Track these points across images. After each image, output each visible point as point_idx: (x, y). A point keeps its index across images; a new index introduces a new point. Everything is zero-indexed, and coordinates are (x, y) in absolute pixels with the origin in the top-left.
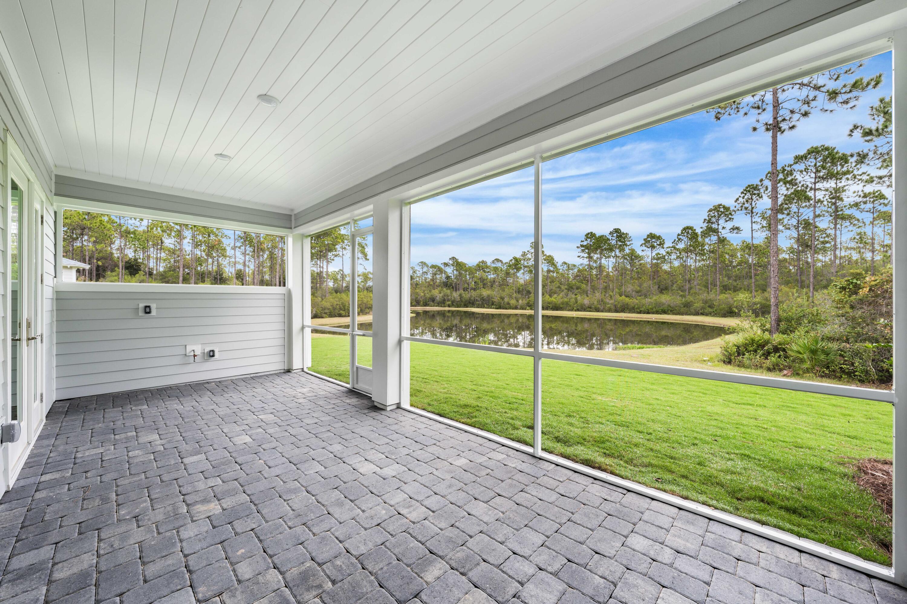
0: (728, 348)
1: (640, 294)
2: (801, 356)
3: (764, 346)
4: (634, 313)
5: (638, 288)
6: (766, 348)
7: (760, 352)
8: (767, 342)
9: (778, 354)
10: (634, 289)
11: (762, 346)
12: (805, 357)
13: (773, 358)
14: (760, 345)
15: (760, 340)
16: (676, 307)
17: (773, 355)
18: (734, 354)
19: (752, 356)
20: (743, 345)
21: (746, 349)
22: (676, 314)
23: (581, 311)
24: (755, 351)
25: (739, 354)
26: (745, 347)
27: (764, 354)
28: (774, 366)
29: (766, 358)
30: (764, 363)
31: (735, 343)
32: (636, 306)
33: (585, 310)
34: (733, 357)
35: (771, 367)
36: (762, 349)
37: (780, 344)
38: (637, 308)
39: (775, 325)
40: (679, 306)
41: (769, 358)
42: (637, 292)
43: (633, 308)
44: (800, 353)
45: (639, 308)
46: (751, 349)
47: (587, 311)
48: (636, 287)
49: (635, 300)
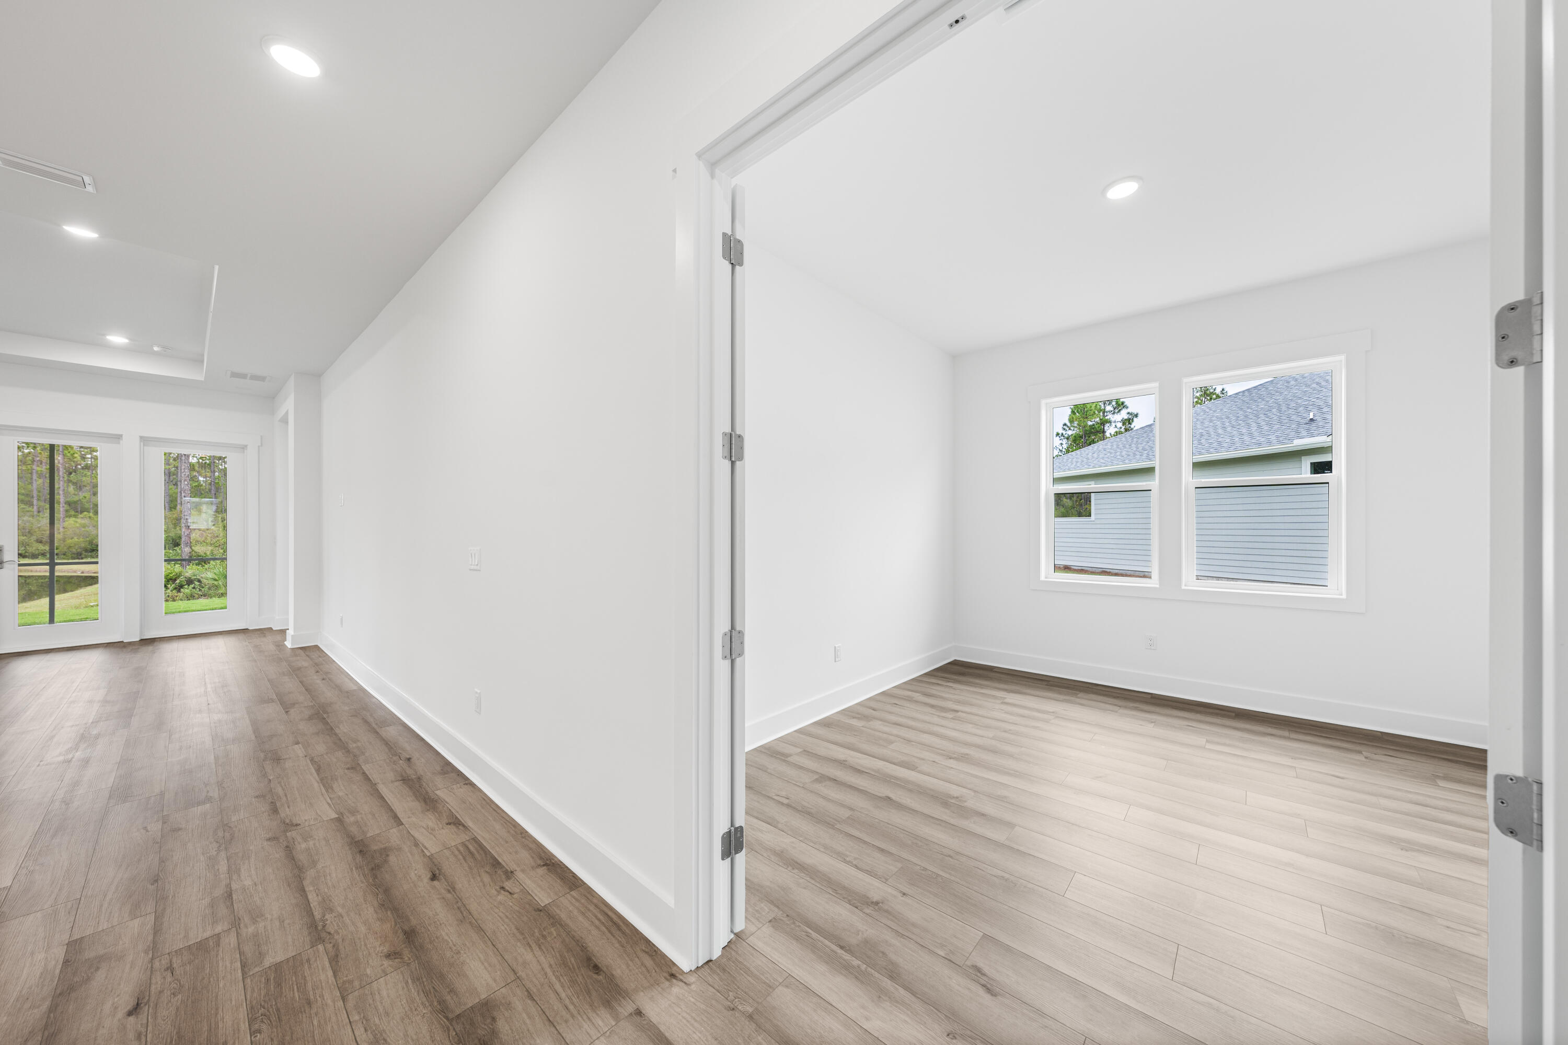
2: (216, 583)
3: (175, 580)
6: (178, 581)
7: (172, 586)
8: (178, 576)
9: (193, 586)
12: (220, 583)
13: (186, 590)
14: (171, 579)
17: (186, 586)
27: (175, 588)
29: (179, 591)
35: (186, 597)
36: (173, 583)
37: (194, 576)
41: (182, 590)
44: (215, 580)
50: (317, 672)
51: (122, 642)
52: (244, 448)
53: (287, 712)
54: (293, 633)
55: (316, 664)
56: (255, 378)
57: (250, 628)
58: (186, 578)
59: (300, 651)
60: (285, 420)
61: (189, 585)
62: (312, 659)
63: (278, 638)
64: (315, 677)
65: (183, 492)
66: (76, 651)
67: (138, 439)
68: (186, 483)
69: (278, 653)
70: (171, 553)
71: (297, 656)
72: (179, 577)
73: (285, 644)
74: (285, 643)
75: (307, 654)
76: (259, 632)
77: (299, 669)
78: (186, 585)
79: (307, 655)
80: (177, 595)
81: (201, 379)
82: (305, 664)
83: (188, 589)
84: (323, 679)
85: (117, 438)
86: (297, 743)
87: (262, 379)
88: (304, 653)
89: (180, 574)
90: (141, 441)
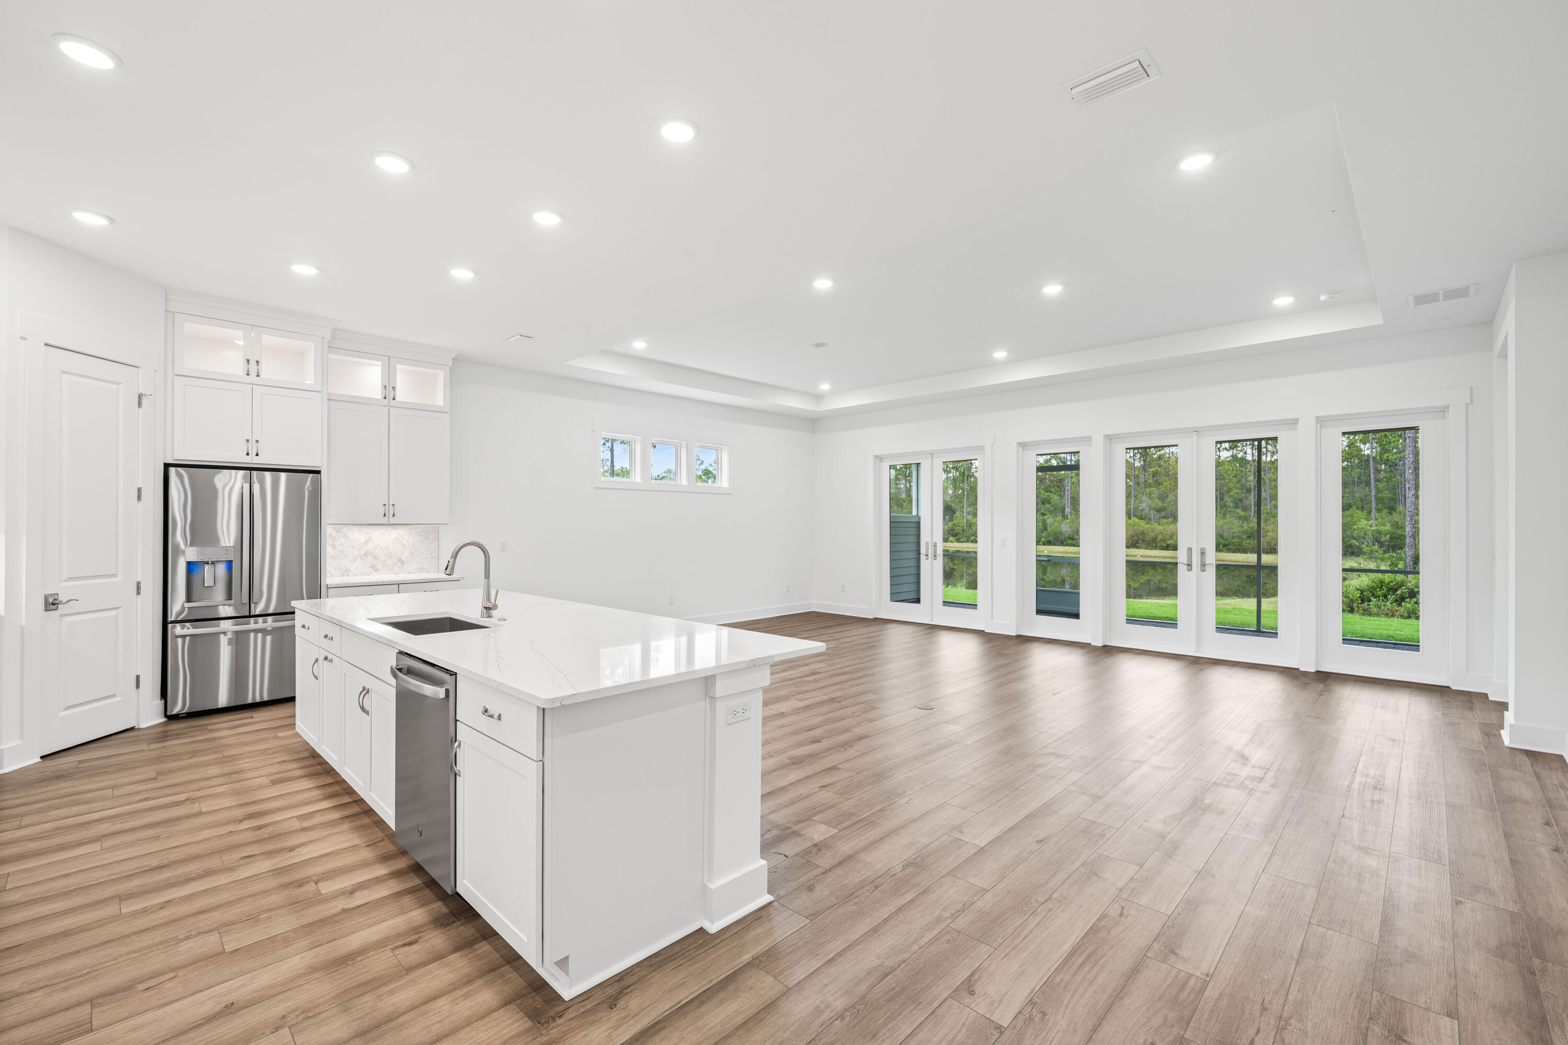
0: (1349, 593)
1: (1164, 513)
3: (1396, 590)
4: (1156, 548)
5: (1160, 504)
6: (1399, 592)
7: (1391, 597)
8: (1401, 585)
10: (1153, 505)
11: (1393, 590)
13: (1408, 605)
14: (1391, 589)
15: (1391, 582)
16: (1234, 538)
17: (1408, 600)
18: (1357, 600)
19: (1381, 603)
20: (1368, 589)
21: (1373, 595)
22: (1234, 551)
23: (1055, 545)
24: (1385, 596)
25: (1363, 602)
26: (1371, 592)
27: (1396, 601)
28: (1409, 614)
30: (1397, 611)
31: (1358, 587)
32: (1160, 537)
33: (1062, 543)
34: (1355, 605)
35: (1406, 615)
36: (1394, 594)
38: (1161, 540)
39: (1411, 563)
40: (1239, 537)
41: (1403, 604)
42: (1159, 510)
43: (1154, 540)
45: (1164, 540)
46: (1380, 593)
47: (1067, 545)
48: (1157, 501)
49: (1155, 525)
50: (1548, 824)
51: (1298, 669)
52: (1444, 410)
53: (1458, 903)
54: (1513, 722)
55: (1549, 801)
56: (1452, 294)
57: (1453, 688)
58: (1408, 589)
59: (1525, 758)
60: (1504, 355)
61: (1411, 599)
62: (1543, 788)
63: (1493, 718)
64: (1540, 836)
65: (1407, 483)
66: (1254, 670)
67: (1314, 420)
68: (1410, 471)
69: (1483, 749)
70: (1394, 557)
71: (1516, 769)
72: (1400, 587)
73: (1500, 735)
74: (1502, 731)
75: (1537, 770)
76: (1464, 698)
77: (1513, 800)
78: (1408, 597)
79: (1535, 772)
80: (1397, 609)
81: (1381, 323)
82: (1527, 794)
83: (1410, 603)
84: (1557, 850)
85: (1294, 422)
86: (1452, 1014)
87: (1463, 292)
88: (1532, 766)
89: (1402, 583)
90: (1317, 423)
